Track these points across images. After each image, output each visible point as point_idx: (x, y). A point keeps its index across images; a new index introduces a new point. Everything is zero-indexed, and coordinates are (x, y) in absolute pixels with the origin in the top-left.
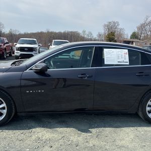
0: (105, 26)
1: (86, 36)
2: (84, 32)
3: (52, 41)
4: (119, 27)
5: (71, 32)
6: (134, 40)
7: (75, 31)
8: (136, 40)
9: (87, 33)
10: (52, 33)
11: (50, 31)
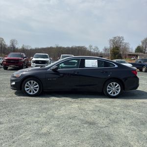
0: (111, 40)
1: (92, 50)
2: (91, 46)
3: (60, 56)
4: (124, 42)
5: (79, 47)
6: (139, 54)
7: (82, 46)
8: (141, 54)
9: (93, 48)
10: (60, 48)
11: (59, 46)
